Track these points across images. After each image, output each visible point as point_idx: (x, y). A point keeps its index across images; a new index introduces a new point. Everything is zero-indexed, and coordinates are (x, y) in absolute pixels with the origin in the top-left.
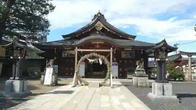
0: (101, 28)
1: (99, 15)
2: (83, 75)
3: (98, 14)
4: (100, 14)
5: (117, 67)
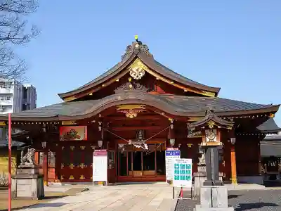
0: (142, 75)
1: (137, 46)
2: (105, 178)
4: (140, 43)
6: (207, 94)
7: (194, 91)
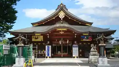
0: (64, 17)
3: (60, 5)
5: (78, 48)
6: (88, 25)
7: (83, 23)
